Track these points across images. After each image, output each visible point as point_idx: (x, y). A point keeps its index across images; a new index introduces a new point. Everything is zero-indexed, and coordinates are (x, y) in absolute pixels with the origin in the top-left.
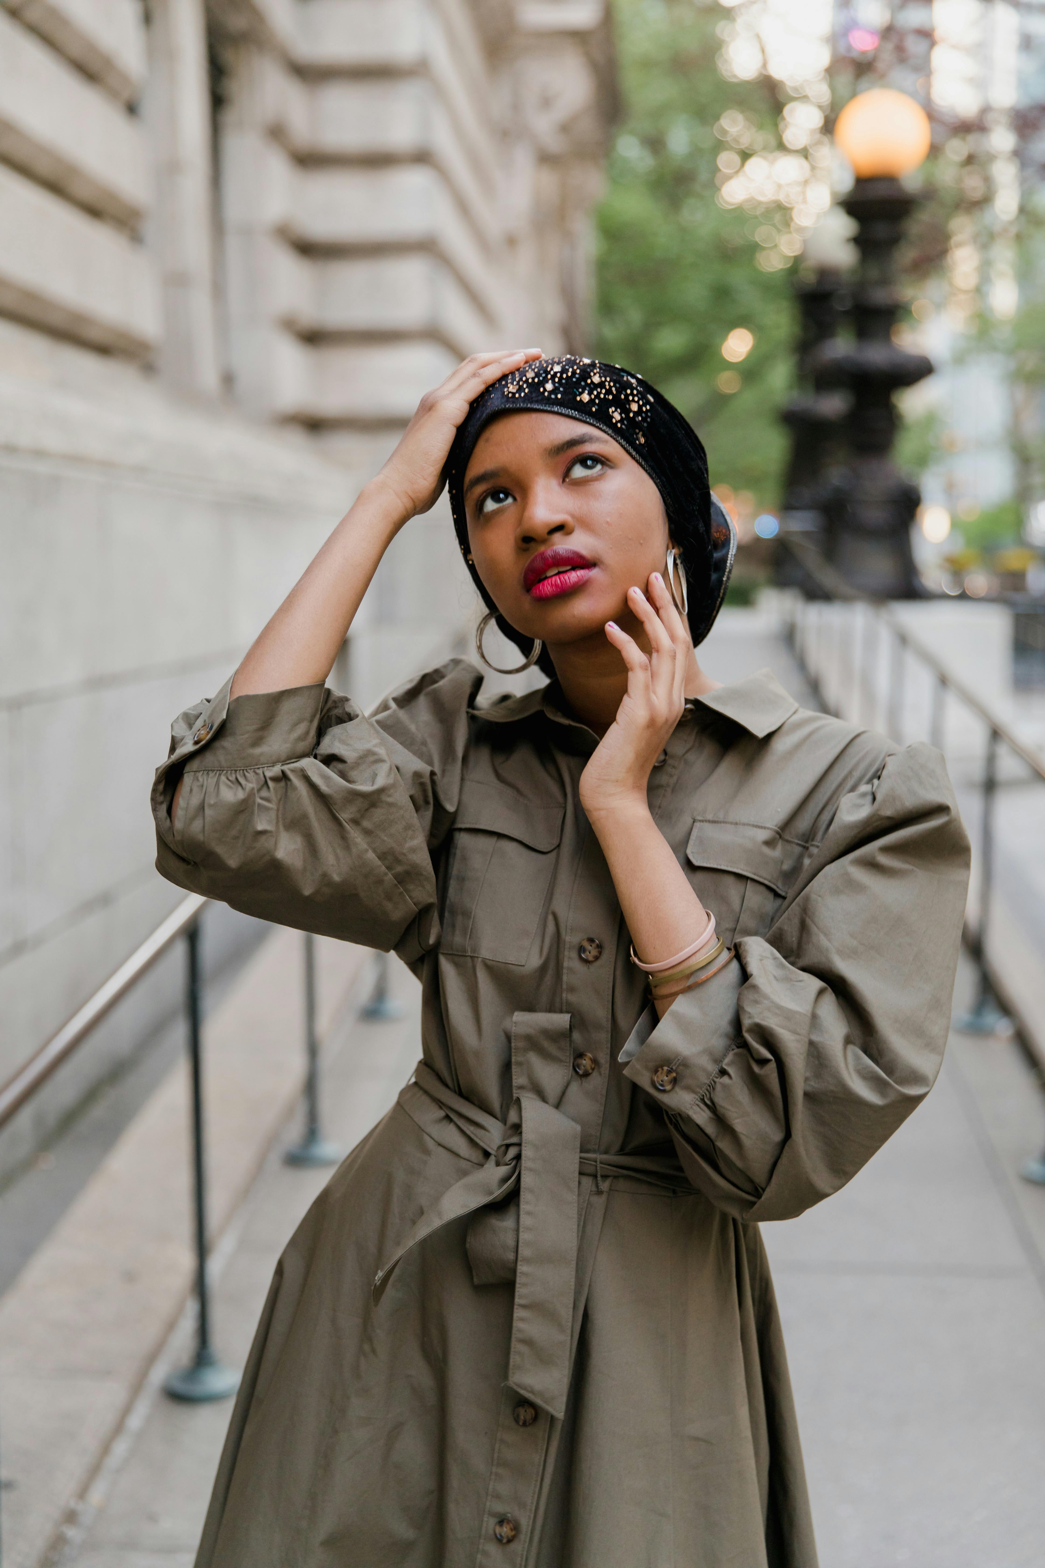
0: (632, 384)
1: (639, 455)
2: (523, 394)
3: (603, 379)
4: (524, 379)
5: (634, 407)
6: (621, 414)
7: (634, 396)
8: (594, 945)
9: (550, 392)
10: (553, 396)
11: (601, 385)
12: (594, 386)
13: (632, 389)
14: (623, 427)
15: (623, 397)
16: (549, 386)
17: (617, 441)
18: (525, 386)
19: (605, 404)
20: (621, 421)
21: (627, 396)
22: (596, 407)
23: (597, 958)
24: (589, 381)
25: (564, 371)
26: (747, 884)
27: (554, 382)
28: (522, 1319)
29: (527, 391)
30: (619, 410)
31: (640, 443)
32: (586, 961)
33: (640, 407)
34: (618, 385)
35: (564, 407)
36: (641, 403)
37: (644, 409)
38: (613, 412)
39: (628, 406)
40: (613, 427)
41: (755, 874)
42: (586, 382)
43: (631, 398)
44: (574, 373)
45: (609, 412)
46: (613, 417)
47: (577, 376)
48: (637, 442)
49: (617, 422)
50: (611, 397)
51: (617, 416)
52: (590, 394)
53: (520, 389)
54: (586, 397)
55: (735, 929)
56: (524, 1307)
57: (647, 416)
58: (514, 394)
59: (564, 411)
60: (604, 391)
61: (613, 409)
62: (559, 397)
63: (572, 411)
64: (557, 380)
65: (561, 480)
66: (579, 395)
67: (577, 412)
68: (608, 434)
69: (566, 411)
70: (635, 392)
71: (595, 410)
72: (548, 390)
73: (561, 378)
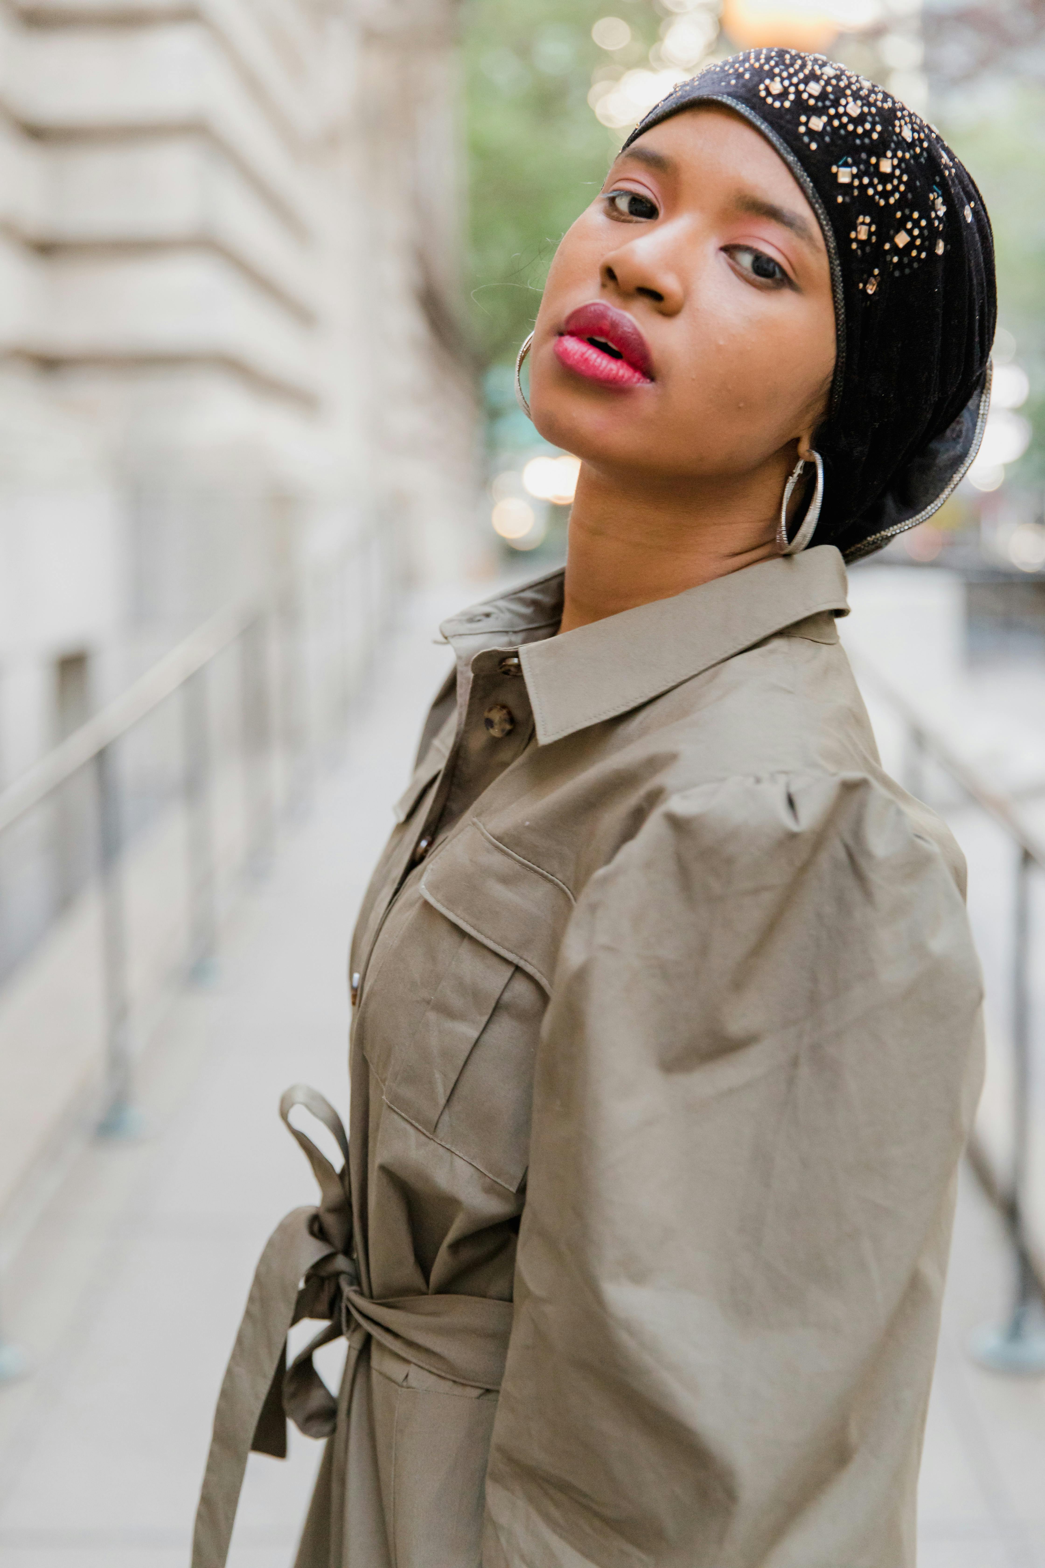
0: (933, 208)
1: (845, 304)
3: (897, 172)
4: (803, 88)
5: (902, 239)
6: (870, 234)
7: (916, 223)
9: (810, 132)
10: (806, 139)
11: (886, 178)
12: (874, 172)
13: (925, 215)
14: (859, 252)
15: (899, 214)
16: (817, 123)
17: (831, 262)
18: (792, 97)
19: (866, 205)
20: (861, 243)
21: (906, 218)
22: (847, 199)
24: (874, 159)
25: (860, 120)
27: (830, 122)
29: (787, 104)
30: (873, 228)
31: (864, 290)
33: (910, 246)
34: (910, 196)
35: (803, 165)
37: (914, 253)
38: (863, 223)
39: (892, 232)
40: (844, 242)
42: (869, 157)
43: (909, 225)
44: (867, 133)
45: (857, 218)
46: (855, 229)
47: (867, 141)
48: (861, 285)
49: (856, 240)
50: (882, 202)
51: (862, 233)
52: (858, 176)
53: (784, 95)
54: (844, 175)
57: (910, 265)
59: (798, 168)
60: (880, 188)
61: (868, 220)
62: (814, 146)
63: (809, 176)
64: (836, 123)
65: (722, 244)
66: (840, 163)
67: (812, 181)
68: (827, 245)
69: (800, 170)
70: (923, 223)
71: (840, 199)
72: (811, 125)
73: (843, 126)
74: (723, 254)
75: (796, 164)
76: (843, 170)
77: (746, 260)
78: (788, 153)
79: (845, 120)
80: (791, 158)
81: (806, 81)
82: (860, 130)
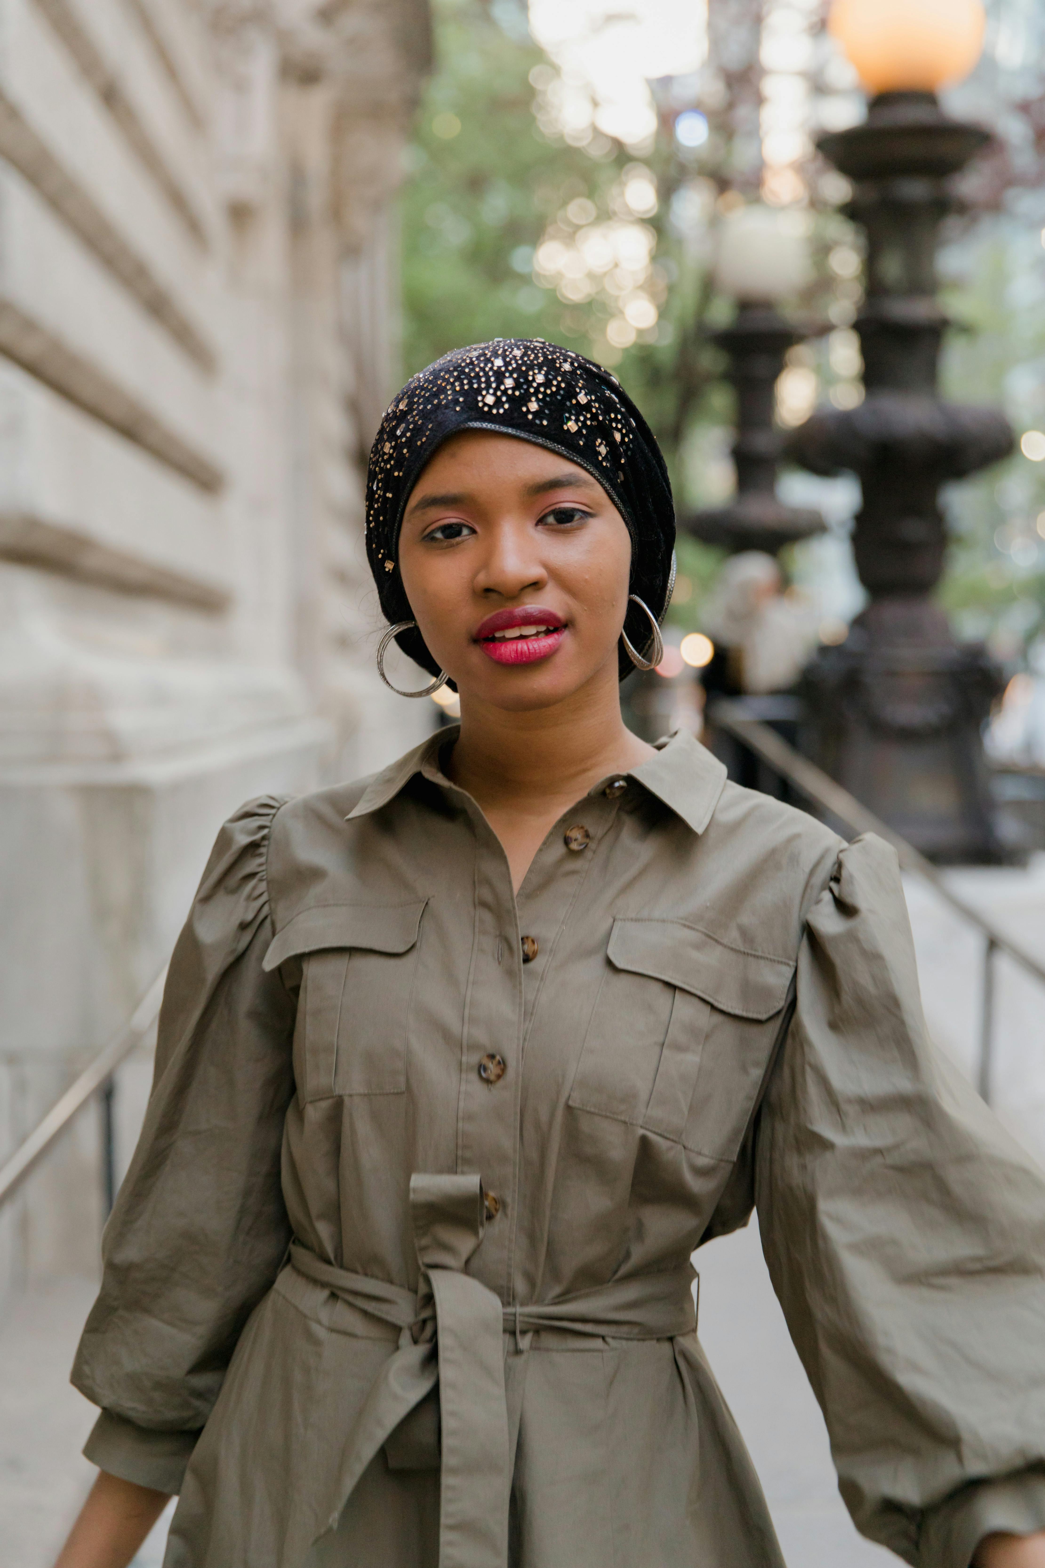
0: (615, 404)
1: (620, 499)
2: (501, 411)
3: (589, 397)
4: (502, 388)
5: (617, 437)
6: (606, 448)
7: (618, 421)
8: (495, 1062)
9: (535, 414)
10: (538, 422)
11: (587, 406)
12: (580, 409)
13: (615, 412)
14: (608, 465)
15: (607, 423)
16: (534, 406)
18: (504, 399)
19: (592, 433)
20: (606, 457)
21: (611, 422)
22: (583, 439)
23: (499, 1077)
24: (574, 402)
25: (548, 382)
26: (675, 993)
27: (538, 400)
28: (450, 1544)
29: (506, 406)
30: (604, 444)
32: (488, 1081)
33: (623, 437)
34: (603, 406)
35: (550, 440)
36: (624, 431)
37: (626, 440)
38: (599, 445)
39: (611, 437)
40: (598, 465)
41: (684, 983)
42: (571, 402)
43: (615, 425)
44: (558, 387)
45: (595, 446)
46: (598, 453)
47: (562, 393)
48: (618, 482)
49: (602, 459)
50: (597, 424)
51: (602, 451)
52: (576, 420)
53: (498, 403)
54: (572, 426)
55: (663, 1044)
56: (451, 1528)
57: (629, 449)
58: (490, 407)
59: (549, 444)
60: (589, 416)
61: (599, 441)
62: (545, 423)
63: (558, 444)
64: (540, 396)
65: (535, 522)
66: (565, 421)
67: (562, 446)
68: (595, 477)
69: (551, 444)
70: (619, 417)
71: (581, 443)
72: (532, 410)
73: (544, 393)
74: (539, 527)
75: (547, 442)
76: (570, 424)
77: (551, 519)
78: (537, 438)
79: (542, 389)
80: (540, 441)
81: (500, 382)
82: (554, 389)
